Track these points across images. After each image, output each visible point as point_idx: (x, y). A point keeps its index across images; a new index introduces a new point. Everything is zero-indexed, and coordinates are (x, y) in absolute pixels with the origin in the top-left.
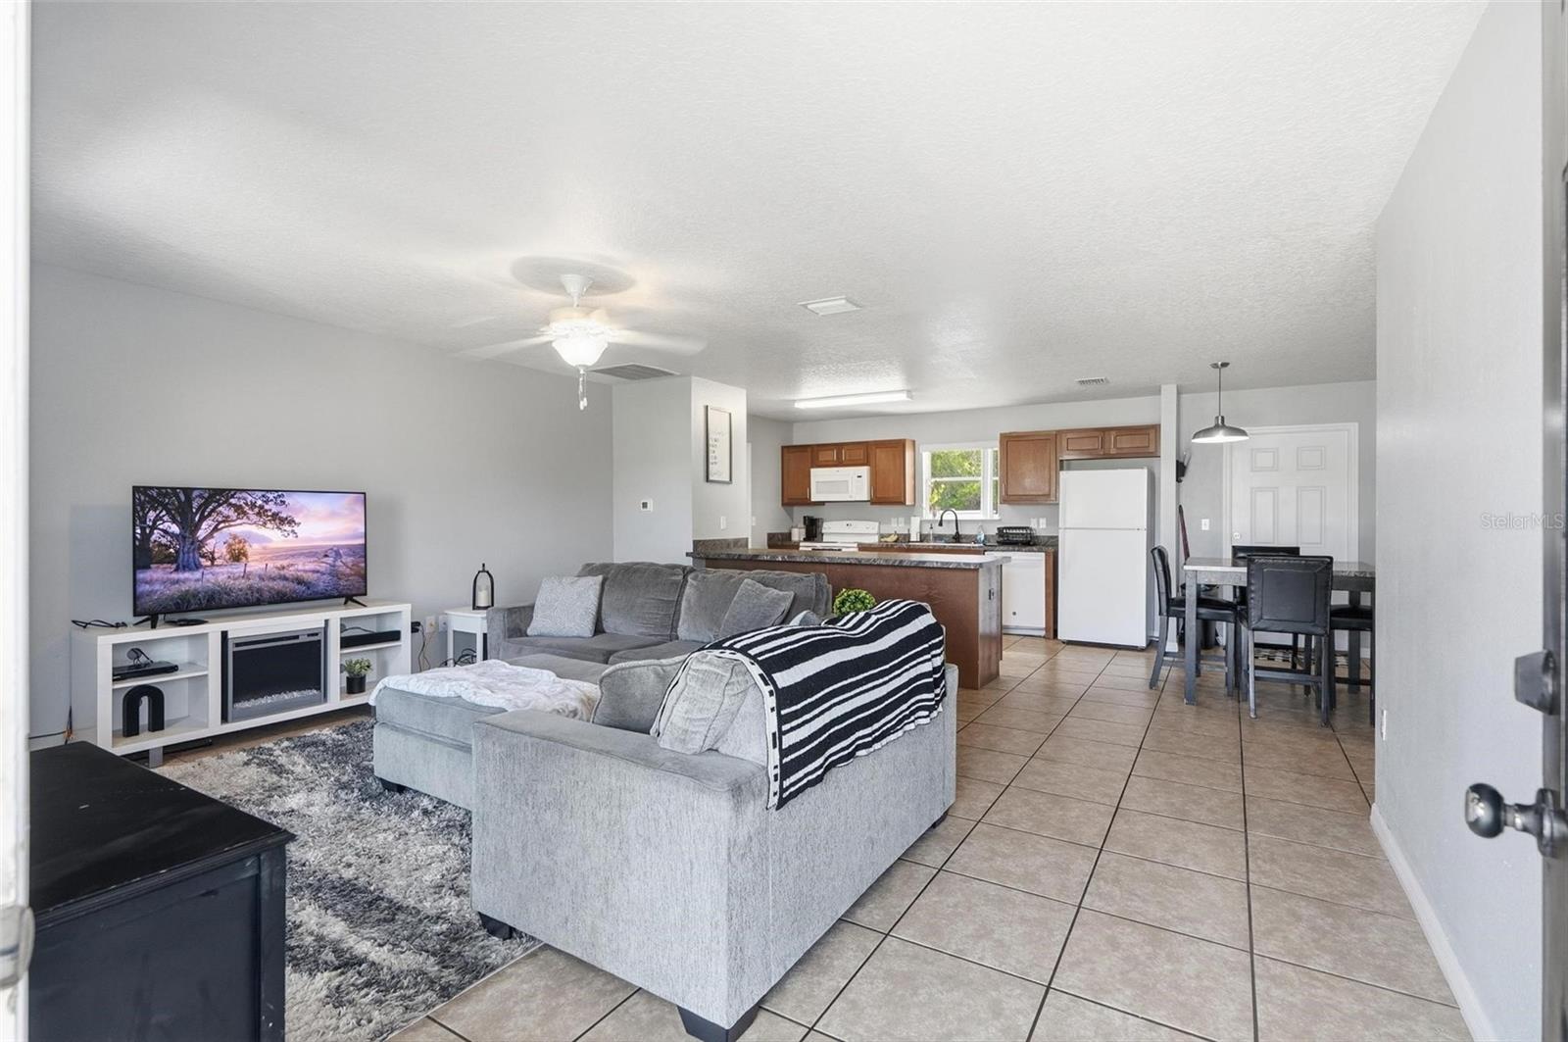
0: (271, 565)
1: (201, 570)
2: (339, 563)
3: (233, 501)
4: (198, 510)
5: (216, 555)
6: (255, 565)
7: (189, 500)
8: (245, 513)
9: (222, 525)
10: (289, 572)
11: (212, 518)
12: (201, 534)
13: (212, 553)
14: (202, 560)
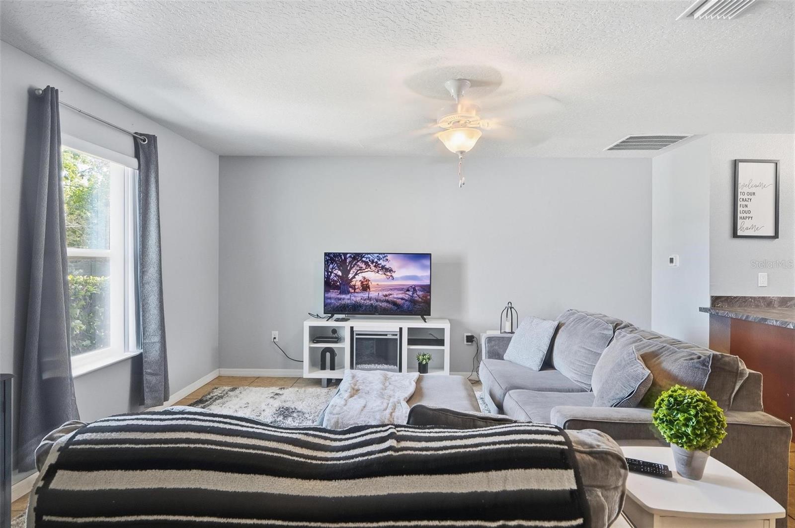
0: (381, 294)
1: (350, 294)
2: (415, 295)
3: (364, 259)
4: (349, 264)
5: (356, 287)
6: (373, 294)
7: (346, 259)
8: (369, 266)
9: (359, 272)
10: (390, 298)
11: (355, 268)
12: (350, 276)
13: (355, 286)
14: (350, 289)
